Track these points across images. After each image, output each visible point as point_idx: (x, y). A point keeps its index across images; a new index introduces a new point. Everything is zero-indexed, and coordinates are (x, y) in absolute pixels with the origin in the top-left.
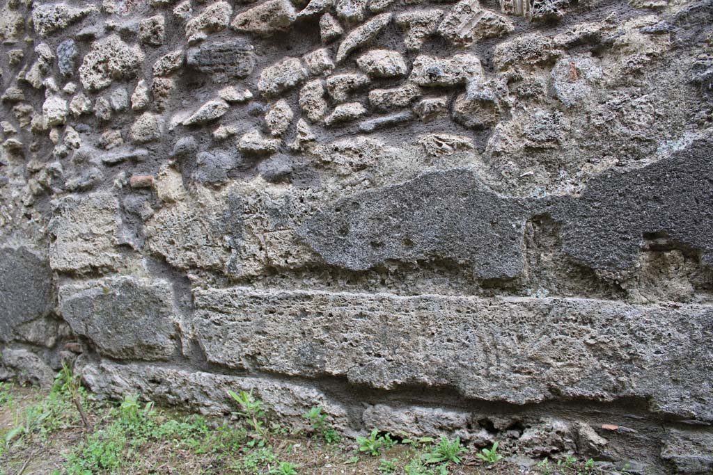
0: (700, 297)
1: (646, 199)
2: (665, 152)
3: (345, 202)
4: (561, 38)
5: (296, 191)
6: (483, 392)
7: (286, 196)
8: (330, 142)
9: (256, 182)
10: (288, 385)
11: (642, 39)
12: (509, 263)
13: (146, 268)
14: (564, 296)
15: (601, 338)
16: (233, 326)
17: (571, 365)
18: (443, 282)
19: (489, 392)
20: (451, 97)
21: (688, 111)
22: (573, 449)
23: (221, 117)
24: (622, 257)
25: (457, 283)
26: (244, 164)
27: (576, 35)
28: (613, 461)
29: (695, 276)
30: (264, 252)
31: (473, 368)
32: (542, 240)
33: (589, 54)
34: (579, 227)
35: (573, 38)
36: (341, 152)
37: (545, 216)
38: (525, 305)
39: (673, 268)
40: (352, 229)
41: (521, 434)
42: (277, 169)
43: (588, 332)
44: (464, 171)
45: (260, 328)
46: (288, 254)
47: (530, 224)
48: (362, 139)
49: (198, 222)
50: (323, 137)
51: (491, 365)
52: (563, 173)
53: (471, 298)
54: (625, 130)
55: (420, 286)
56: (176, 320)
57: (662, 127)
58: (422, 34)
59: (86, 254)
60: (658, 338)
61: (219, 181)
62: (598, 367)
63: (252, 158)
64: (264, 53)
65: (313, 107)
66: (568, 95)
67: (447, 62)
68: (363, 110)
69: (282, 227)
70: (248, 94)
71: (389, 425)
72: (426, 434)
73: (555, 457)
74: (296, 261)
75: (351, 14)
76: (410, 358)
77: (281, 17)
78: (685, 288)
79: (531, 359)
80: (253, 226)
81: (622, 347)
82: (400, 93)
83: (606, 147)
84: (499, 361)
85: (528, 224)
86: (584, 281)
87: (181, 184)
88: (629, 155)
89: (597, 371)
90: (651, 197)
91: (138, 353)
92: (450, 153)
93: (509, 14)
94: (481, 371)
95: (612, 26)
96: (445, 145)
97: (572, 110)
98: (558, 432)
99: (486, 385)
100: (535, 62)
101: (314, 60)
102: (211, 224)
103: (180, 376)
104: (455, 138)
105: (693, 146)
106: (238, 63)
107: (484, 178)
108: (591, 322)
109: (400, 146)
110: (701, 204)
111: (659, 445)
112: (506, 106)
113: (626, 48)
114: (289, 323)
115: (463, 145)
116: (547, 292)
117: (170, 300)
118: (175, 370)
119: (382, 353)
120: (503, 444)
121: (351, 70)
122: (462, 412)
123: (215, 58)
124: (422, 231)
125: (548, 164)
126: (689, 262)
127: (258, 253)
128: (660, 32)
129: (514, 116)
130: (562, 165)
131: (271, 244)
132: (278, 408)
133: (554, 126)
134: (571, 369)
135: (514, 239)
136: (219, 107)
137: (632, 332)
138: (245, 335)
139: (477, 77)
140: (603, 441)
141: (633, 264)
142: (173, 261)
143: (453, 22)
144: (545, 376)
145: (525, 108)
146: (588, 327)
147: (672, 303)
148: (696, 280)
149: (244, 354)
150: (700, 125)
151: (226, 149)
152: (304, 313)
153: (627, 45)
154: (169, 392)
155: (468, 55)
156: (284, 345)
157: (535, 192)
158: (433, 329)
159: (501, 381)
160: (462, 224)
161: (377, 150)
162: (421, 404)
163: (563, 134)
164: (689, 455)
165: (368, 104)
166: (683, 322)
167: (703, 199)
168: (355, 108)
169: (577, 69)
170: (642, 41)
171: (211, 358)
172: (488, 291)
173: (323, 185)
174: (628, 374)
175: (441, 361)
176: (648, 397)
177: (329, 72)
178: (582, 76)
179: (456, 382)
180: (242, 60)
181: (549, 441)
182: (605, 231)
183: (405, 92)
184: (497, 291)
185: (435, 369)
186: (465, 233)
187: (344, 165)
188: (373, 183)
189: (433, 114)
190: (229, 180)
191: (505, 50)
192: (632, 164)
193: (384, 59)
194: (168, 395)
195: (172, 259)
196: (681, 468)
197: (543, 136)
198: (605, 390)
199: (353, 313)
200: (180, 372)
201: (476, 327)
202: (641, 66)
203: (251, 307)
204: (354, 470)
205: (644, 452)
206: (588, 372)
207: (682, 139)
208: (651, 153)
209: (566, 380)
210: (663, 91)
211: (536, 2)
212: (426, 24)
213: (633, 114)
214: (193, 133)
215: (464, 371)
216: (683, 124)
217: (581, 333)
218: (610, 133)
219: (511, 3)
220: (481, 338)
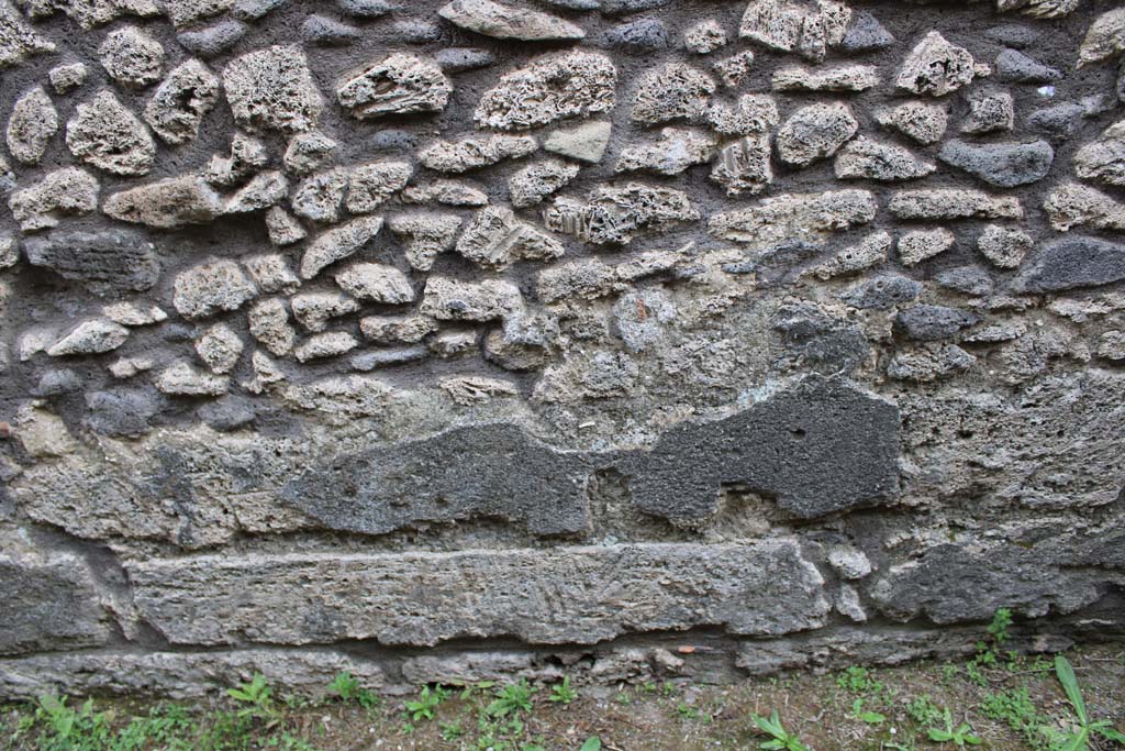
0: (776, 531)
1: (724, 451)
2: (746, 402)
3: (347, 460)
4: (625, 270)
5: (266, 442)
6: (548, 637)
7: (254, 452)
8: (309, 383)
9: (200, 433)
10: (296, 654)
11: (724, 279)
12: (571, 519)
13: (28, 540)
14: (634, 542)
15: (677, 578)
16: (203, 603)
17: (645, 604)
18: (489, 535)
19: (555, 636)
20: (481, 334)
21: (771, 358)
22: (649, 671)
23: (118, 348)
24: (699, 506)
25: (507, 536)
26: (173, 408)
27: (646, 268)
28: (690, 677)
29: (772, 515)
30: (232, 517)
31: (535, 618)
32: (608, 491)
33: (660, 287)
34: (651, 480)
35: (642, 272)
36: (329, 397)
37: (612, 470)
38: (588, 555)
39: (750, 509)
40: (362, 490)
41: (593, 664)
42: (232, 419)
43: (663, 574)
44: (508, 425)
45: (245, 601)
46: (269, 518)
47: (593, 478)
48: (358, 381)
49: (112, 483)
50: (297, 374)
51: (555, 612)
52: (630, 422)
53: (527, 552)
54: (703, 377)
55: (459, 541)
56: (104, 601)
57: (744, 375)
58: (434, 252)
60: (735, 573)
61: (136, 432)
62: (674, 603)
63: (184, 405)
64: (173, 251)
65: (276, 339)
66: (636, 338)
67: (474, 288)
68: (354, 343)
69: (255, 489)
70: (159, 314)
71: (437, 675)
72: (484, 679)
73: (632, 681)
74: (284, 525)
75: (319, 216)
76: (456, 614)
77: (199, 212)
78: (761, 525)
79: (602, 604)
80: (208, 488)
82: (410, 326)
83: (681, 395)
84: (565, 608)
86: (656, 527)
87: (64, 431)
88: (707, 404)
89: (672, 606)
90: (730, 448)
91: (44, 644)
92: (486, 402)
93: (556, 232)
94: (544, 619)
95: (689, 259)
96: (479, 394)
97: (640, 355)
98: (634, 662)
99: (551, 631)
100: (594, 297)
101: (264, 272)
102: (135, 486)
103: (127, 663)
104: (492, 384)
105: (776, 398)
106: (133, 272)
107: (533, 430)
108: (665, 564)
109: (413, 387)
110: (782, 454)
111: (733, 656)
112: (558, 349)
113: (705, 287)
114: (286, 592)
115: (504, 392)
116: (615, 539)
117: (88, 578)
118: (117, 656)
119: (420, 611)
120: (574, 676)
121: (328, 290)
122: (525, 653)
123: (85, 261)
124: (458, 490)
125: (612, 413)
126: (767, 503)
127: (223, 518)
128: (742, 273)
129: (568, 359)
130: (630, 413)
131: (241, 508)
132: (286, 679)
133: (619, 372)
134: (645, 608)
135: (575, 494)
136: (112, 335)
137: (708, 570)
138: (224, 610)
139: (517, 314)
140: (679, 662)
141: (711, 511)
142: (78, 532)
143: (479, 241)
144: (617, 617)
145: (582, 352)
146: (663, 569)
147: (749, 540)
148: (773, 518)
149: (226, 630)
150: (783, 373)
151: (137, 387)
152: (306, 579)
153: (707, 284)
154: (114, 681)
155: (503, 282)
156: (283, 615)
157: (599, 446)
158: (483, 585)
159: (569, 626)
160: (509, 481)
161: (384, 397)
162: (474, 651)
163: (630, 381)
164: (762, 662)
165: (359, 335)
166: (760, 558)
167: (784, 449)
168: (341, 341)
169: (647, 307)
170: (725, 281)
171: (174, 639)
172: (546, 543)
173: (308, 435)
174: (704, 606)
175: (496, 614)
176: (724, 624)
177: (292, 291)
178: (652, 314)
179: (516, 631)
180: (139, 268)
181: (624, 669)
182: (681, 483)
183: (416, 328)
184: (557, 542)
185: (489, 622)
186: (514, 490)
187: (337, 414)
188: (382, 436)
189: (457, 354)
190: (151, 428)
191: (554, 282)
192: (710, 414)
193: (378, 279)
194: (112, 684)
195: (75, 529)
196: (754, 673)
197: (606, 385)
198: (682, 621)
199: (375, 576)
200: (126, 658)
201: (534, 579)
202: (722, 310)
203: (225, 580)
205: (719, 663)
206: (663, 608)
207: (763, 388)
208: (731, 400)
209: (641, 617)
210: (746, 336)
211: (593, 224)
212: (438, 239)
213: (712, 361)
214: (70, 364)
215: (524, 620)
216: (766, 371)
217: (654, 575)
218: (686, 381)
219: (559, 220)
220: (541, 589)
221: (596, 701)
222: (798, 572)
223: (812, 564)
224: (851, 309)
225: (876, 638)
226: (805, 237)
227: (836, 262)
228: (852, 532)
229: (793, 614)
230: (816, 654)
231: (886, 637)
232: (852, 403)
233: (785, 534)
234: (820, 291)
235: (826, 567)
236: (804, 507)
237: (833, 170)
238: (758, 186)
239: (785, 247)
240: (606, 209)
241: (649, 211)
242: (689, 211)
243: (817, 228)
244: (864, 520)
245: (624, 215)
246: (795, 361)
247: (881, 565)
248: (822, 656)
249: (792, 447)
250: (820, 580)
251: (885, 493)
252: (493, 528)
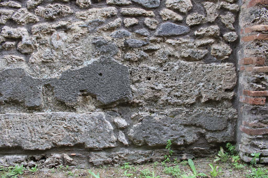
0: (97, 110)
1: (80, 79)
2: (86, 64)
4: (54, 25)
6: (30, 147)
11: (79, 28)
12: (37, 101)
14: (56, 112)
15: (68, 125)
17: (59, 135)
18: (14, 108)
19: (32, 147)
20: (16, 42)
21: (92, 52)
22: (62, 163)
24: (73, 98)
25: (19, 109)
27: (59, 25)
28: (75, 165)
29: (96, 103)
31: (26, 139)
32: (48, 93)
33: (63, 32)
34: (59, 88)
35: (58, 26)
37: (49, 85)
38: (43, 115)
39: (89, 101)
41: (45, 160)
43: (64, 123)
44: (20, 69)
47: (44, 87)
51: (33, 137)
52: (55, 70)
53: (25, 114)
54: (74, 57)
55: (6, 110)
57: (85, 56)
58: (6, 18)
62: (68, 135)
66: (56, 44)
67: (15, 29)
72: (10, 165)
73: (57, 167)
76: (3, 137)
78: (92, 107)
79: (46, 134)
81: (75, 127)
83: (68, 62)
84: (35, 136)
85: (43, 87)
86: (62, 106)
88: (75, 65)
89: (68, 136)
90: (81, 78)
92: (16, 62)
93: (38, 15)
94: (29, 140)
95: (70, 23)
96: (14, 59)
97: (57, 49)
98: (57, 158)
99: (31, 144)
100: (46, 32)
104: (18, 57)
105: (93, 63)
107: (28, 71)
108: (65, 120)
110: (96, 81)
111: (89, 158)
112: (36, 47)
113: (74, 31)
115: (21, 59)
116: (50, 110)
120: (39, 165)
122: (24, 155)
124: (6, 90)
125: (50, 67)
126: (94, 99)
128: (84, 27)
129: (38, 50)
130: (54, 67)
133: (51, 54)
134: (59, 136)
135: (38, 93)
137: (78, 122)
139: (26, 36)
140: (72, 159)
141: (77, 100)
143: (17, 16)
144: (51, 139)
145: (42, 48)
146: (64, 122)
147: (89, 112)
148: (96, 105)
150: (96, 56)
153: (75, 30)
155: (23, 28)
157: (45, 77)
158: (11, 126)
159: (36, 142)
160: (20, 87)
162: (8, 154)
163: (54, 57)
164: (97, 160)
166: (92, 118)
167: (96, 79)
169: (59, 36)
172: (30, 111)
175: (14, 137)
176: (84, 143)
178: (61, 38)
179: (21, 144)
181: (54, 162)
182: (68, 90)
184: (33, 111)
185: (12, 141)
186: (21, 91)
189: (10, 48)
191: (36, 28)
192: (76, 68)
196: (95, 164)
197: (48, 58)
198: (71, 142)
201: (26, 124)
202: (78, 37)
205: (84, 161)
206: (65, 137)
207: (90, 61)
208: (82, 64)
209: (58, 140)
210: (85, 45)
211: (46, 13)
212: (7, 15)
213: (76, 52)
215: (23, 140)
216: (91, 56)
217: (62, 124)
218: (69, 58)
219: (38, 12)
220: (29, 128)
221: (44, 172)
222: (105, 124)
223: (109, 122)
224: (113, 38)
225: (132, 152)
226: (99, 18)
227: (108, 25)
228: (121, 112)
229: (105, 140)
230: (114, 158)
231: (135, 152)
232: (114, 65)
233: (100, 111)
234: (105, 34)
235: (114, 123)
236: (104, 100)
237: (106, 2)
238: (88, 5)
239: (94, 20)
240: (51, 9)
241: (60, 10)
242: (70, 11)
243: (102, 16)
244: (124, 108)
245: (54, 11)
246: (98, 53)
247: (130, 124)
248: (116, 159)
249: (99, 79)
250: (112, 128)
251: (127, 96)
252: (16, 106)
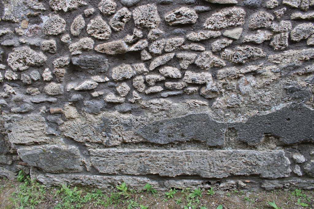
0: (278, 148)
1: (266, 124)
2: (274, 110)
3: (157, 122)
4: (243, 70)
5: (134, 117)
6: (208, 176)
7: (130, 119)
8: (148, 100)
9: (115, 113)
10: (135, 178)
11: (271, 74)
12: (220, 142)
13: (63, 142)
14: (237, 149)
15: (248, 160)
16: (110, 162)
17: (237, 167)
18: (195, 146)
19: (210, 175)
20: (200, 87)
21: (282, 97)
22: (236, 187)
23: (95, 88)
24: (257, 140)
25: (200, 146)
26: (108, 106)
27: (249, 70)
28: (248, 189)
29: (277, 143)
30: (122, 138)
31: (205, 170)
32: (231, 134)
33: (252, 76)
34: (244, 131)
35: (248, 71)
36: (154, 104)
37: (233, 128)
38: (223, 152)
39: (271, 141)
40: (160, 131)
41: (220, 184)
42: (125, 110)
43: (244, 159)
44: (205, 114)
45: (122, 162)
46: (132, 138)
48: (162, 100)
49: (88, 127)
50: (145, 98)
51: (211, 169)
52: (239, 114)
53: (205, 151)
54: (262, 102)
55: (186, 147)
56: (82, 160)
57: (274, 102)
58: (189, 64)
59: (30, 138)
60: (265, 160)
61: (97, 113)
62: (246, 167)
63: (111, 105)
64: (113, 62)
65: (140, 87)
66: (244, 90)
67: (199, 75)
68: (162, 89)
69: (129, 130)
70: (107, 79)
71: (174, 185)
72: (188, 187)
73: (231, 190)
74: (136, 141)
75: (156, 52)
76: (183, 168)
77: (122, 50)
78: (274, 146)
79: (225, 167)
80: (116, 129)
81: (254, 162)
82: (179, 85)
83: (255, 107)
84: (214, 168)
85: (227, 130)
86: (243, 145)
87: (76, 112)
88: (262, 110)
90: (268, 123)
91: (65, 171)
92: (199, 107)
93: (224, 59)
94: (208, 170)
95: (261, 68)
96: (197, 105)
97: (244, 95)
98: (232, 184)
100: (233, 78)
101: (139, 68)
102: (95, 128)
103: (86, 177)
104: (201, 102)
105: (283, 109)
106: (101, 67)
107: (212, 116)
108: (245, 156)
109: (178, 102)
111: (261, 184)
112: (221, 93)
113: (265, 76)
114: (134, 160)
115: (204, 105)
116: (231, 148)
117: (79, 153)
118: (84, 176)
119: (172, 167)
120: (214, 188)
121: (156, 74)
122: (200, 180)
123: (88, 63)
124: (188, 132)
125: (235, 112)
126: (276, 139)
127: (119, 138)
128: (277, 72)
129: (224, 96)
130: (240, 112)
131: (124, 135)
132: (131, 185)
133: (238, 100)
134: (237, 168)
135: (222, 135)
136: (94, 85)
137: (257, 158)
138: (116, 164)
139: (211, 82)
140: (245, 185)
141: (260, 141)
142: (77, 140)
143: (202, 61)
144: (229, 171)
145: (228, 94)
146: (244, 158)
147: (270, 150)
148: (277, 144)
149: (116, 170)
150: (285, 102)
151: (98, 100)
152: (141, 156)
153: (266, 75)
154: (82, 182)
155: (207, 73)
156: (133, 166)
157: (230, 121)
158: (191, 160)
159: (215, 173)
160: (203, 130)
161: (169, 105)
162: (186, 179)
163: (241, 103)
164: (269, 186)
165: (164, 87)
166: (272, 155)
167: (283, 124)
168: (159, 89)
169: (248, 81)
170: (271, 75)
171: (101, 171)
172: (211, 149)
173: (146, 115)
174: (255, 169)
175: (194, 169)
176: (260, 174)
177: (146, 74)
178: (249, 83)
179: (199, 174)
180: (103, 66)
181: (229, 186)
182: (252, 132)
183: (181, 85)
184: (214, 148)
185: (192, 171)
186: (204, 133)
187: (156, 109)
188: (168, 116)
189: (192, 93)
190: (101, 111)
191: (222, 73)
192: (263, 113)
193: (171, 71)
194: (82, 183)
195: (76, 139)
196: (267, 189)
197: (234, 104)
198: (247, 173)
199: (161, 156)
200: (86, 176)
201: (206, 159)
202: (270, 83)
203: (117, 155)
204: (167, 204)
205: (256, 186)
206: (242, 169)
207: (279, 106)
208: (269, 109)
209: (236, 171)
210: (276, 91)
211: (235, 57)
212: (190, 60)
213: (265, 98)
214: (80, 93)
215: (202, 171)
216: (280, 101)
217: (241, 159)
218: (257, 103)
219: (225, 56)
220: (208, 162)
221: (220, 195)
222: (283, 160)
223: (288, 158)
224: (308, 84)
225: (304, 181)
226: (296, 62)
227: (304, 70)
228: (300, 149)
229: (280, 172)
230: (286, 185)
231: (307, 181)
232: (305, 111)
233: (280, 149)
234: (298, 78)
235: (292, 159)
236: (287, 141)
237: (306, 43)
238: (284, 47)
239: (290, 65)
240: (239, 53)
241: (251, 54)
242: (263, 54)
243: (300, 60)
244: (304, 146)
245: (244, 55)
246: (289, 98)
247: (308, 160)
248: (287, 185)
249: (286, 123)
250: (289, 163)
251: (312, 138)
252: (197, 144)
